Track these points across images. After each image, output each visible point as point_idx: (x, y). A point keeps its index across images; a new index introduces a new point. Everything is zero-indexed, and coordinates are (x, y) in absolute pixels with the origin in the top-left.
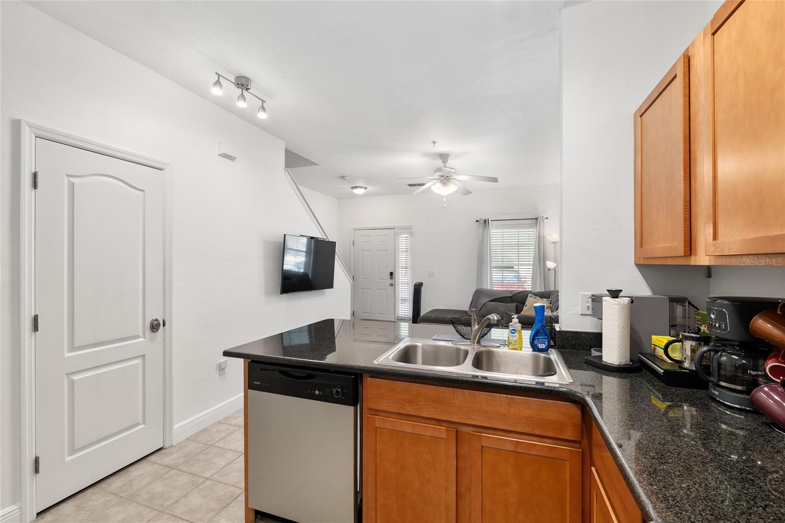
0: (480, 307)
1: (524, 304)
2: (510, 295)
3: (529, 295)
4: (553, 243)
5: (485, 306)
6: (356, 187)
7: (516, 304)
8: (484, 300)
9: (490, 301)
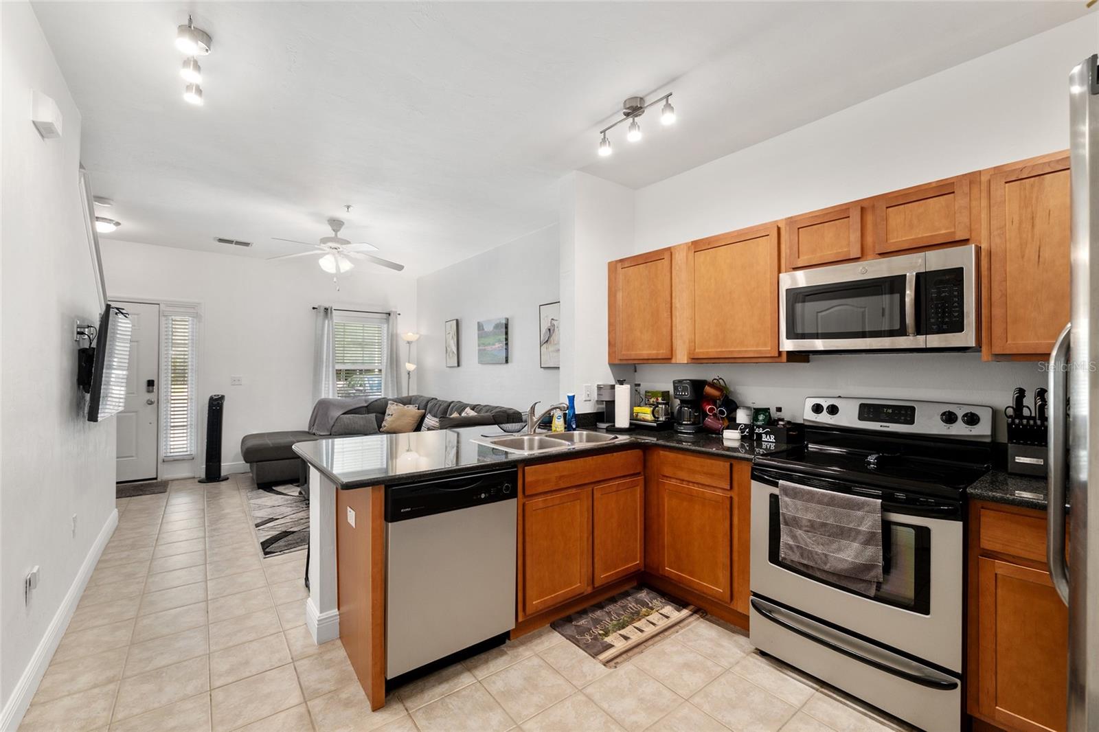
0: (332, 423)
1: (385, 412)
2: (366, 405)
3: (389, 402)
4: (408, 342)
6: (101, 219)
7: (374, 414)
8: (335, 413)
9: (343, 414)
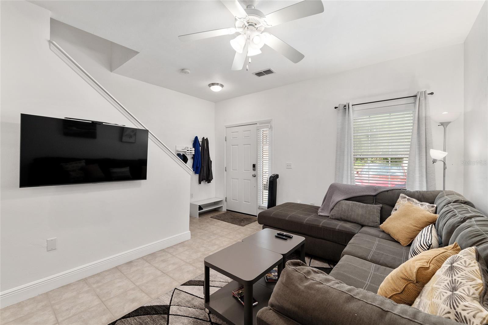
0: (333, 204)
1: (394, 206)
2: (374, 194)
3: (401, 195)
4: (442, 124)
5: (338, 204)
6: (213, 84)
7: (381, 205)
8: (337, 198)
9: (344, 200)
